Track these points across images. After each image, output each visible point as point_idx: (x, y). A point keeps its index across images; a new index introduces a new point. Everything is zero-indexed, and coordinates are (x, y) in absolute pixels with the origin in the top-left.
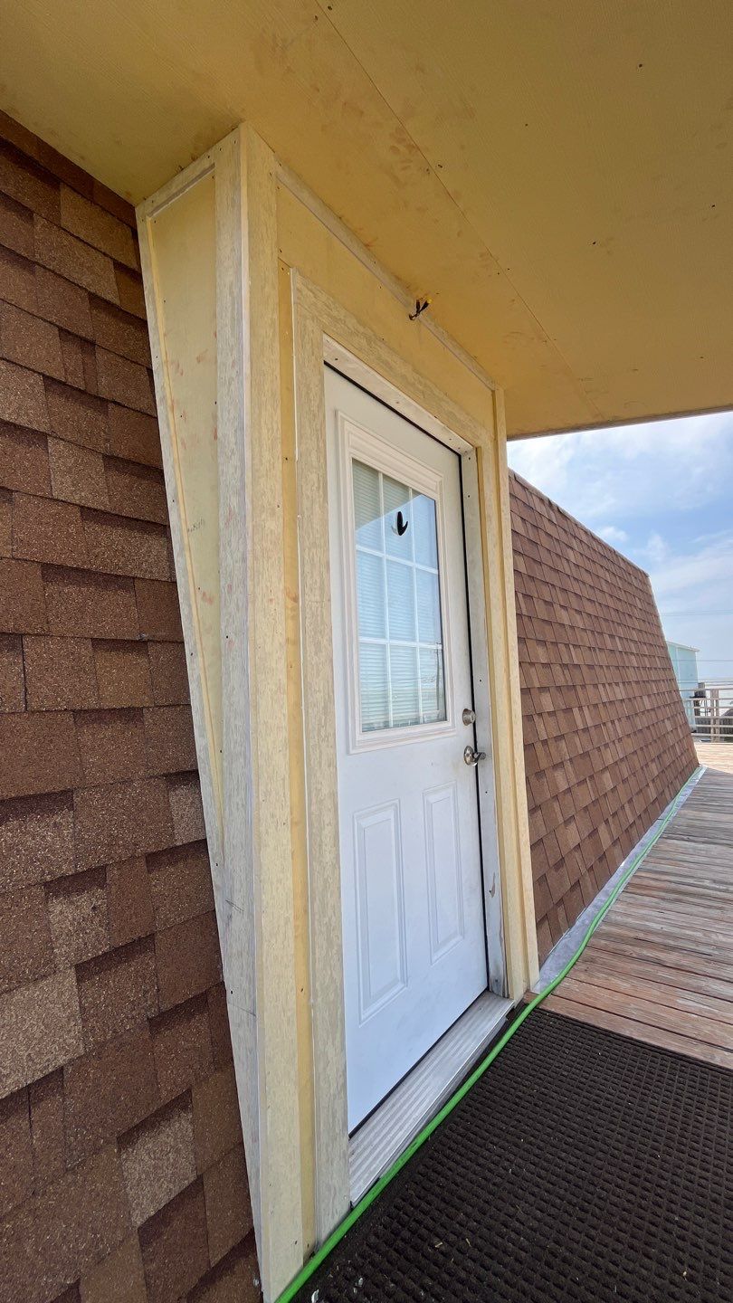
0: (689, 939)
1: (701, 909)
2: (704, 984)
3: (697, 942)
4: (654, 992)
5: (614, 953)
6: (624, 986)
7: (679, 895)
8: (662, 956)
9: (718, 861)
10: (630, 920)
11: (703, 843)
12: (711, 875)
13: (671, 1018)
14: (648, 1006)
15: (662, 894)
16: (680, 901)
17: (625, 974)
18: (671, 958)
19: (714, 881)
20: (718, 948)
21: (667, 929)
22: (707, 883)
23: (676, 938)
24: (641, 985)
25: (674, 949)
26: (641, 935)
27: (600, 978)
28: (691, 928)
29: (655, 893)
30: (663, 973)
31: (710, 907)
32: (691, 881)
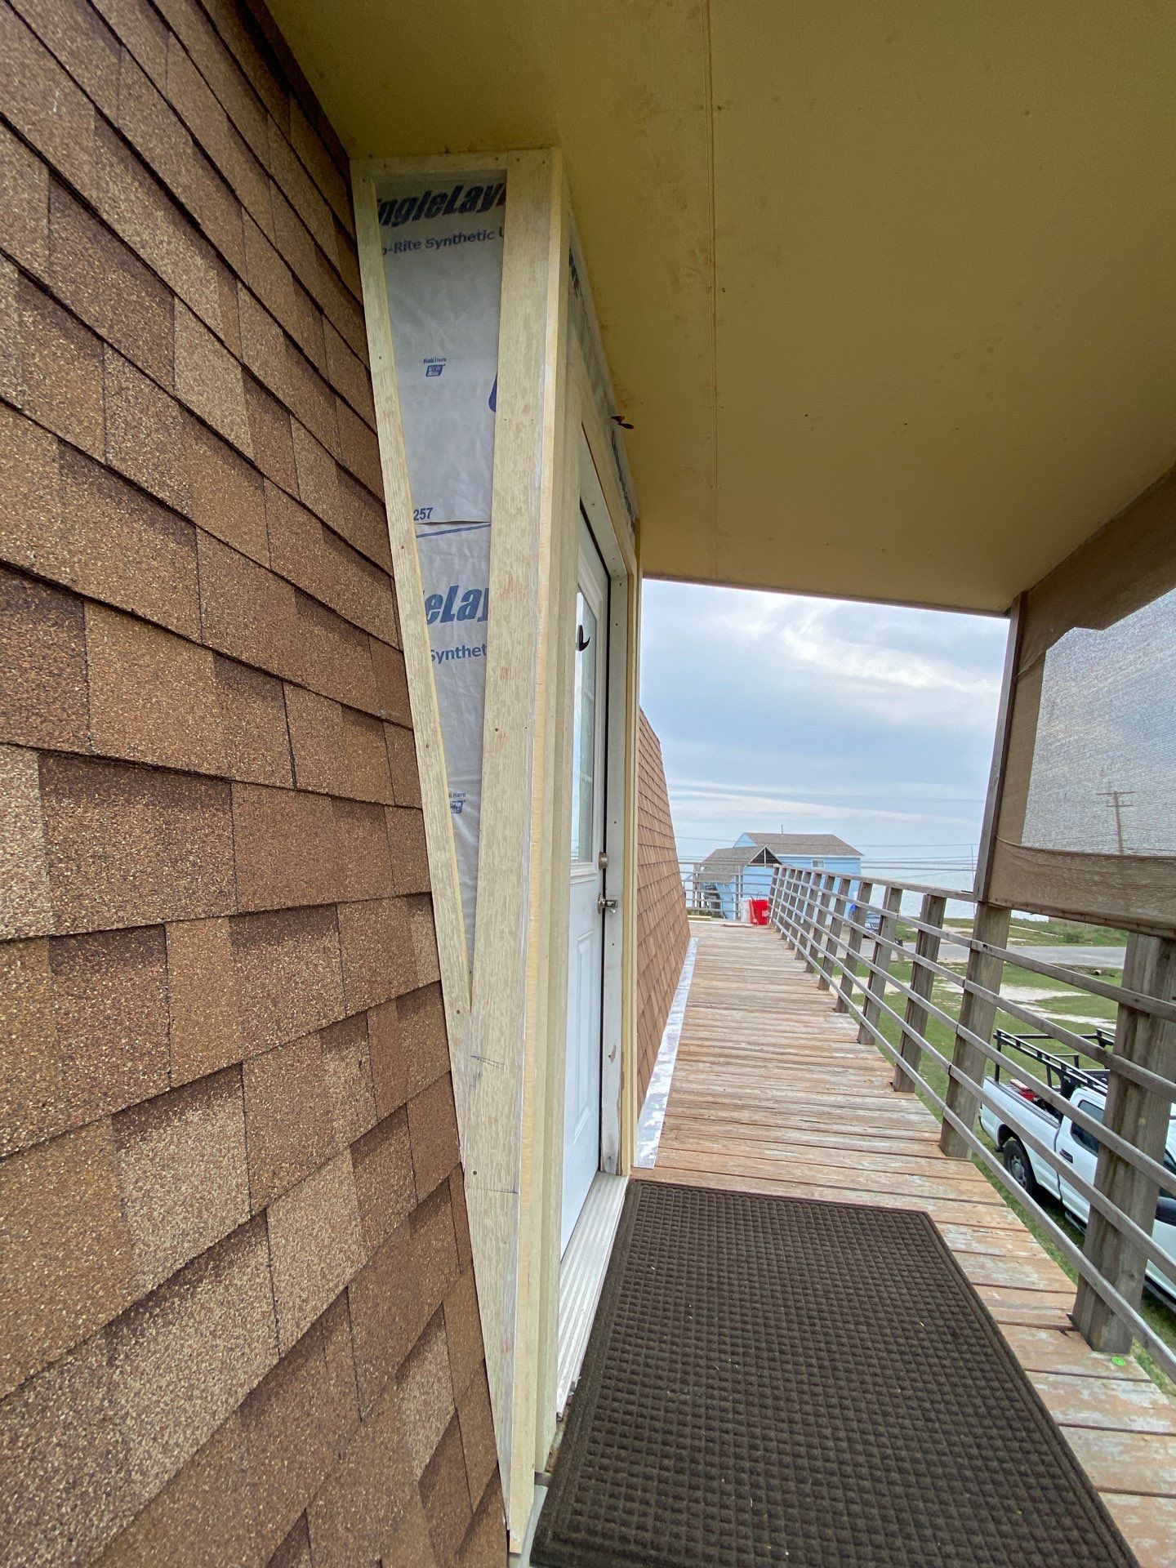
0: (750, 1097)
1: (749, 1069)
2: (779, 1134)
3: (760, 1100)
4: (744, 1148)
5: (695, 1118)
6: (716, 1147)
7: (727, 1058)
8: (736, 1115)
9: (744, 1025)
10: (694, 1086)
11: (726, 1009)
12: (742, 1038)
13: (768, 1169)
14: (743, 1161)
15: (711, 1059)
16: (728, 1063)
17: (712, 1137)
18: (745, 1115)
19: (749, 1043)
20: (777, 1102)
21: (729, 1090)
22: (743, 1045)
23: (740, 1098)
24: (730, 1144)
25: (743, 1107)
26: (710, 1099)
27: (691, 1143)
28: (748, 1087)
29: (705, 1059)
30: (743, 1130)
31: (754, 1067)
32: (731, 1044)
